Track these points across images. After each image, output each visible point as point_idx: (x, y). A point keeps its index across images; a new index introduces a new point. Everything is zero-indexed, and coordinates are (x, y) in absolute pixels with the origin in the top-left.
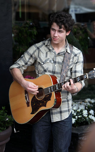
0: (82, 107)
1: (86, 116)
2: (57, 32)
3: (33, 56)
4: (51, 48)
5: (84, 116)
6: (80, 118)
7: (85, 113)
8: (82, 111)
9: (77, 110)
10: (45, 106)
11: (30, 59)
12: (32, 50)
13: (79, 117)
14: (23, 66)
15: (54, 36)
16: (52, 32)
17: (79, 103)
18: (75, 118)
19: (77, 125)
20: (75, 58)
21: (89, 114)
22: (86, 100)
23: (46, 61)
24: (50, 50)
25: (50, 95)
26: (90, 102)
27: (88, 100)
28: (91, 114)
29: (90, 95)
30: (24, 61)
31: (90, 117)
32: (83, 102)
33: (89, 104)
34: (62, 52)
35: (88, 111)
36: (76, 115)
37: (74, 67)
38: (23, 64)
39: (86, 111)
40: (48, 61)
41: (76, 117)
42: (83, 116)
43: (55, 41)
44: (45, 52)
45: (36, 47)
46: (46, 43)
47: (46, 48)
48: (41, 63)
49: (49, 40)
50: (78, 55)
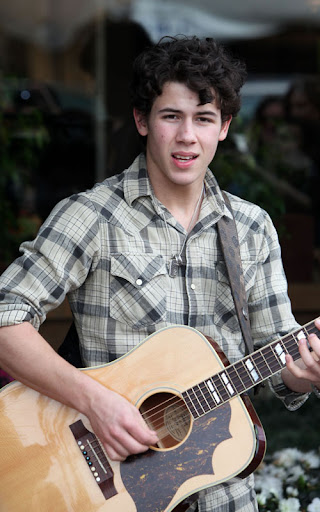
15: (182, 143)
44: (135, 231)
45: (95, 206)
46: (131, 187)
47: (134, 212)
48: (132, 282)
49: (143, 174)
50: (262, 226)
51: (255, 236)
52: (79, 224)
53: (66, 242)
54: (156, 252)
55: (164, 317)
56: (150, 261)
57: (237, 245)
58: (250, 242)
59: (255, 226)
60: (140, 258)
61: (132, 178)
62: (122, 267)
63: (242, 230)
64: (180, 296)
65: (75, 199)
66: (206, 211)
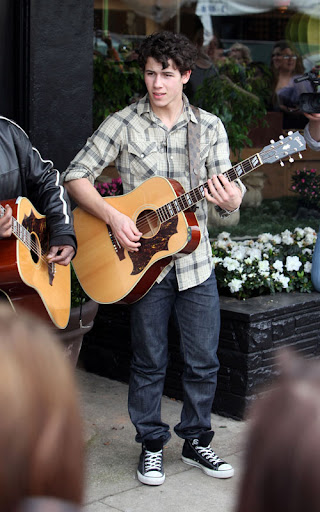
0: (255, 254)
1: (267, 274)
2: (159, 76)
3: (116, 141)
4: (154, 120)
5: (262, 274)
6: (254, 279)
7: (264, 266)
8: (255, 263)
9: (246, 261)
10: (166, 248)
11: (108, 149)
12: (111, 126)
13: (251, 276)
14: (95, 169)
15: (155, 88)
16: (149, 80)
17: (246, 243)
18: (241, 279)
19: (245, 295)
20: (211, 133)
21: (272, 270)
22: (260, 236)
23: (149, 149)
24: (152, 123)
25: (175, 220)
26: (271, 242)
27: (265, 237)
28: (276, 271)
29: (270, 226)
30: (95, 156)
31: (275, 276)
32: (255, 240)
33: (270, 246)
34: (182, 123)
35: (271, 262)
36: (243, 273)
37: (212, 154)
38: (96, 164)
39: (267, 263)
40: (155, 150)
41: (244, 276)
42: (258, 274)
43: (159, 100)
44: (142, 130)
48: (139, 156)
49: (147, 101)
50: (215, 127)
52: (112, 128)
53: (105, 137)
55: (156, 173)
56: (148, 145)
60: (143, 144)
61: (142, 103)
62: (133, 148)
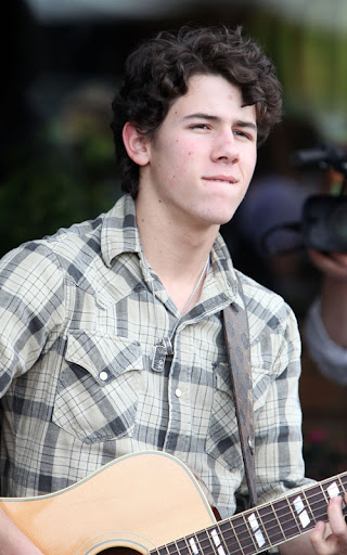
34: (216, 301)
44: (110, 302)
45: (59, 261)
46: (113, 238)
47: (110, 275)
48: (95, 375)
49: (129, 221)
50: (283, 325)
51: (273, 336)
52: (39, 284)
53: (21, 309)
54: (132, 336)
55: (130, 431)
56: (123, 348)
57: (248, 346)
58: (265, 343)
59: (274, 323)
60: (109, 342)
61: (113, 226)
62: (82, 351)
63: (256, 326)
64: (158, 404)
65: (33, 248)
66: (211, 290)
